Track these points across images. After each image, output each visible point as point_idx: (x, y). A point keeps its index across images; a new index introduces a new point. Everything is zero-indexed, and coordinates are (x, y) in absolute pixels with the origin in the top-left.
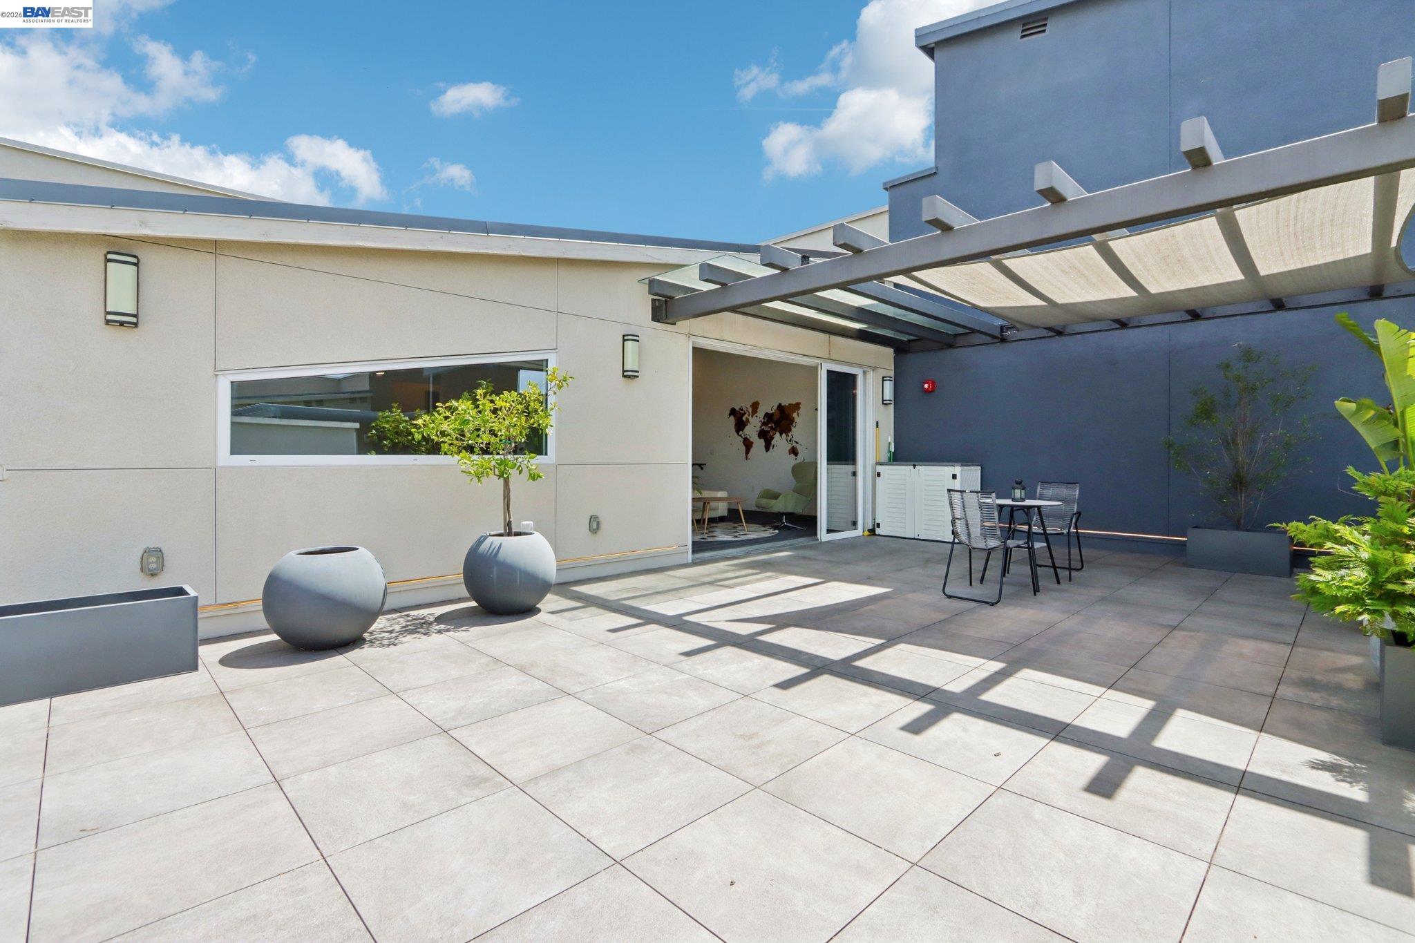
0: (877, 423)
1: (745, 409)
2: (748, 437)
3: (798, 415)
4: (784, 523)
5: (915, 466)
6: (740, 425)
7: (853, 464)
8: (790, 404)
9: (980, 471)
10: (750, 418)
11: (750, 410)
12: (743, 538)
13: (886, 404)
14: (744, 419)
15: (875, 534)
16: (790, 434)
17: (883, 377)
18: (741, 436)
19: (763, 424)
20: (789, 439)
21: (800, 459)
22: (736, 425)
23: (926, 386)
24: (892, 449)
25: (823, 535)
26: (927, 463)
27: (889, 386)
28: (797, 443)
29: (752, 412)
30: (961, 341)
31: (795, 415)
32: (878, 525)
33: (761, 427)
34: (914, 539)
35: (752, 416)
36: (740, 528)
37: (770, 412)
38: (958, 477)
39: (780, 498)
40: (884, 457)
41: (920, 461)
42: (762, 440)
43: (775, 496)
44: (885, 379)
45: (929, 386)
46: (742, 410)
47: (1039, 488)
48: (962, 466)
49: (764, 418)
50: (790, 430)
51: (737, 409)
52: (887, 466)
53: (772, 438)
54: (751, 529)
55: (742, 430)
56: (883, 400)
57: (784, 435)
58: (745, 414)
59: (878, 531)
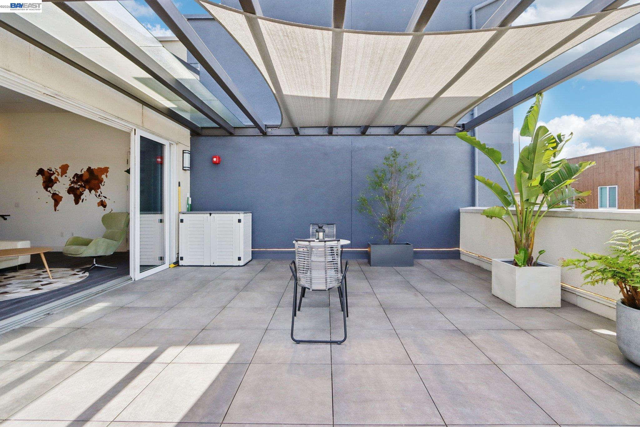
0: (179, 183)
1: (53, 170)
2: (57, 193)
3: (106, 176)
4: (95, 264)
5: (210, 214)
6: (49, 182)
7: (161, 213)
8: (98, 168)
9: (251, 216)
10: (59, 178)
11: (59, 171)
12: (46, 289)
13: (185, 170)
14: (53, 177)
15: (179, 265)
16: (99, 191)
17: (183, 151)
18: (49, 191)
19: (73, 182)
20: (98, 194)
21: (108, 210)
22: (44, 182)
23: (215, 159)
24: (190, 203)
25: (135, 273)
26: (219, 212)
27: (187, 157)
28: (105, 197)
29: (61, 173)
30: (238, 132)
31: (103, 176)
32: (182, 259)
33: (70, 185)
34: (211, 266)
35: (62, 176)
36: (45, 275)
37: (79, 173)
38: (242, 221)
39: (90, 245)
40: (184, 208)
41: (214, 210)
42: (72, 196)
43: (86, 243)
44: (184, 152)
45: (217, 160)
46: (51, 170)
47: (311, 228)
48: (245, 213)
49: (74, 178)
50: (99, 188)
51: (46, 169)
52: (187, 215)
53: (82, 194)
54: (58, 275)
55: (51, 187)
56: (183, 167)
57: (93, 192)
58: (54, 173)
59: (181, 263)
